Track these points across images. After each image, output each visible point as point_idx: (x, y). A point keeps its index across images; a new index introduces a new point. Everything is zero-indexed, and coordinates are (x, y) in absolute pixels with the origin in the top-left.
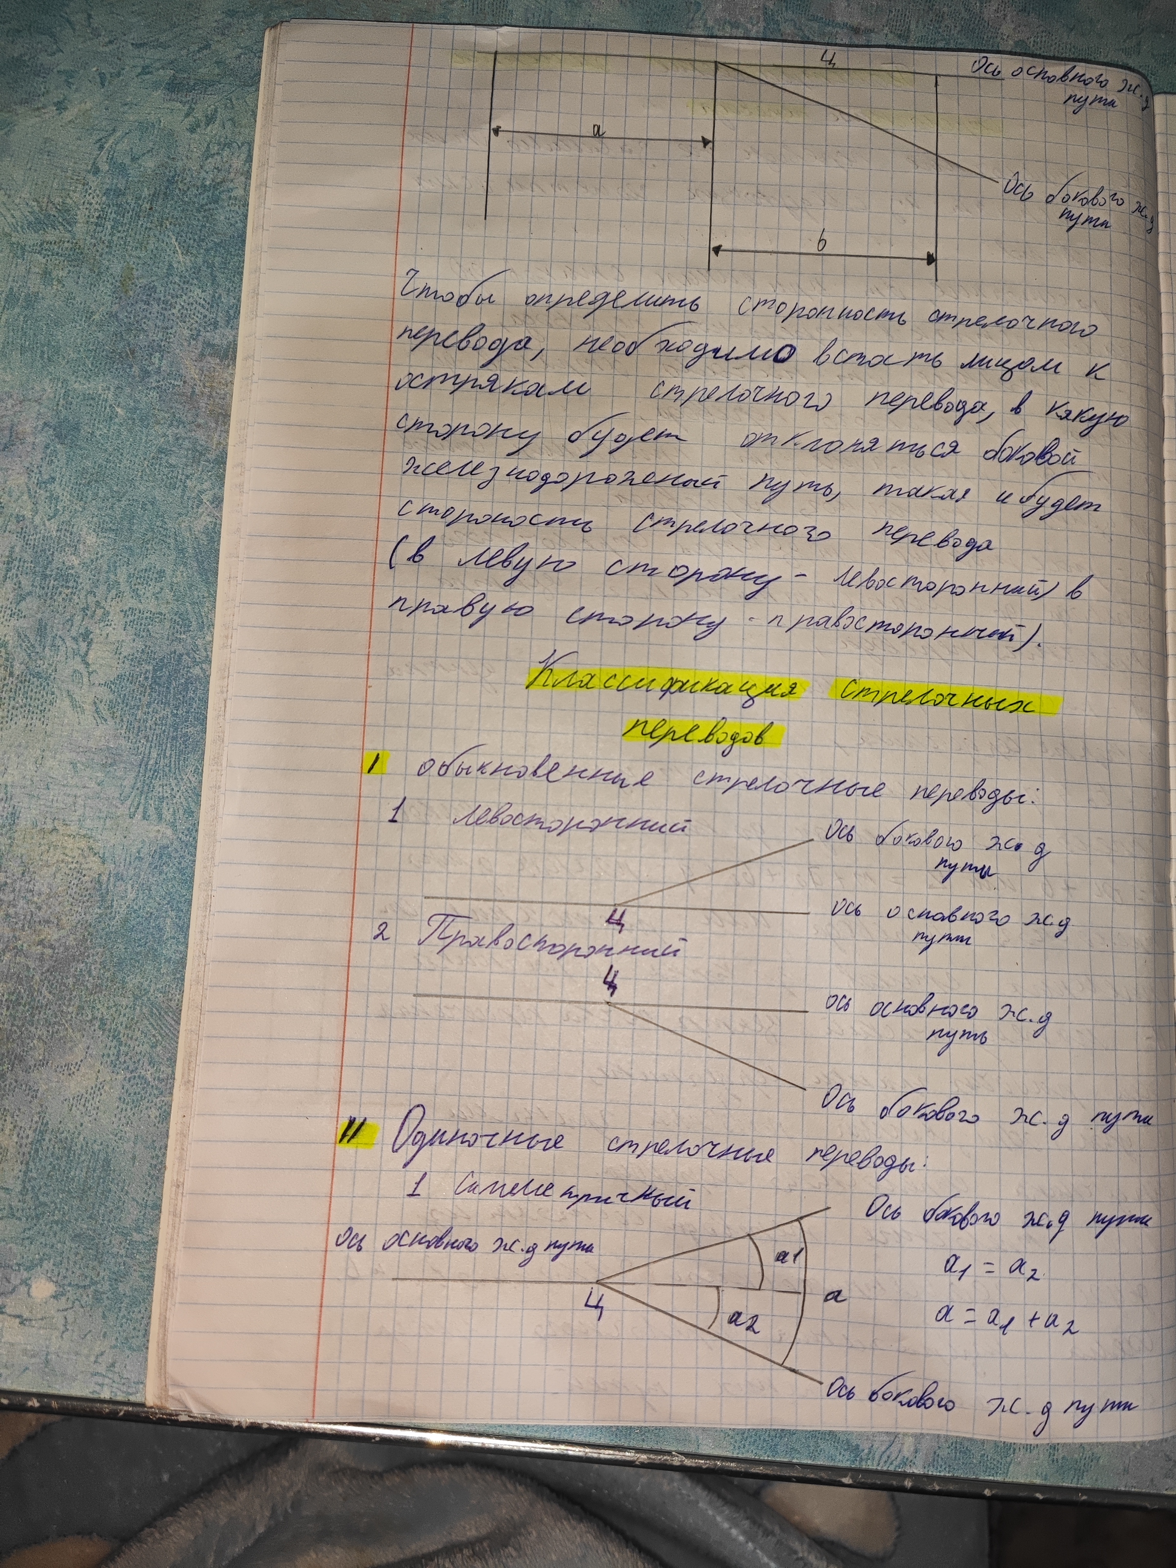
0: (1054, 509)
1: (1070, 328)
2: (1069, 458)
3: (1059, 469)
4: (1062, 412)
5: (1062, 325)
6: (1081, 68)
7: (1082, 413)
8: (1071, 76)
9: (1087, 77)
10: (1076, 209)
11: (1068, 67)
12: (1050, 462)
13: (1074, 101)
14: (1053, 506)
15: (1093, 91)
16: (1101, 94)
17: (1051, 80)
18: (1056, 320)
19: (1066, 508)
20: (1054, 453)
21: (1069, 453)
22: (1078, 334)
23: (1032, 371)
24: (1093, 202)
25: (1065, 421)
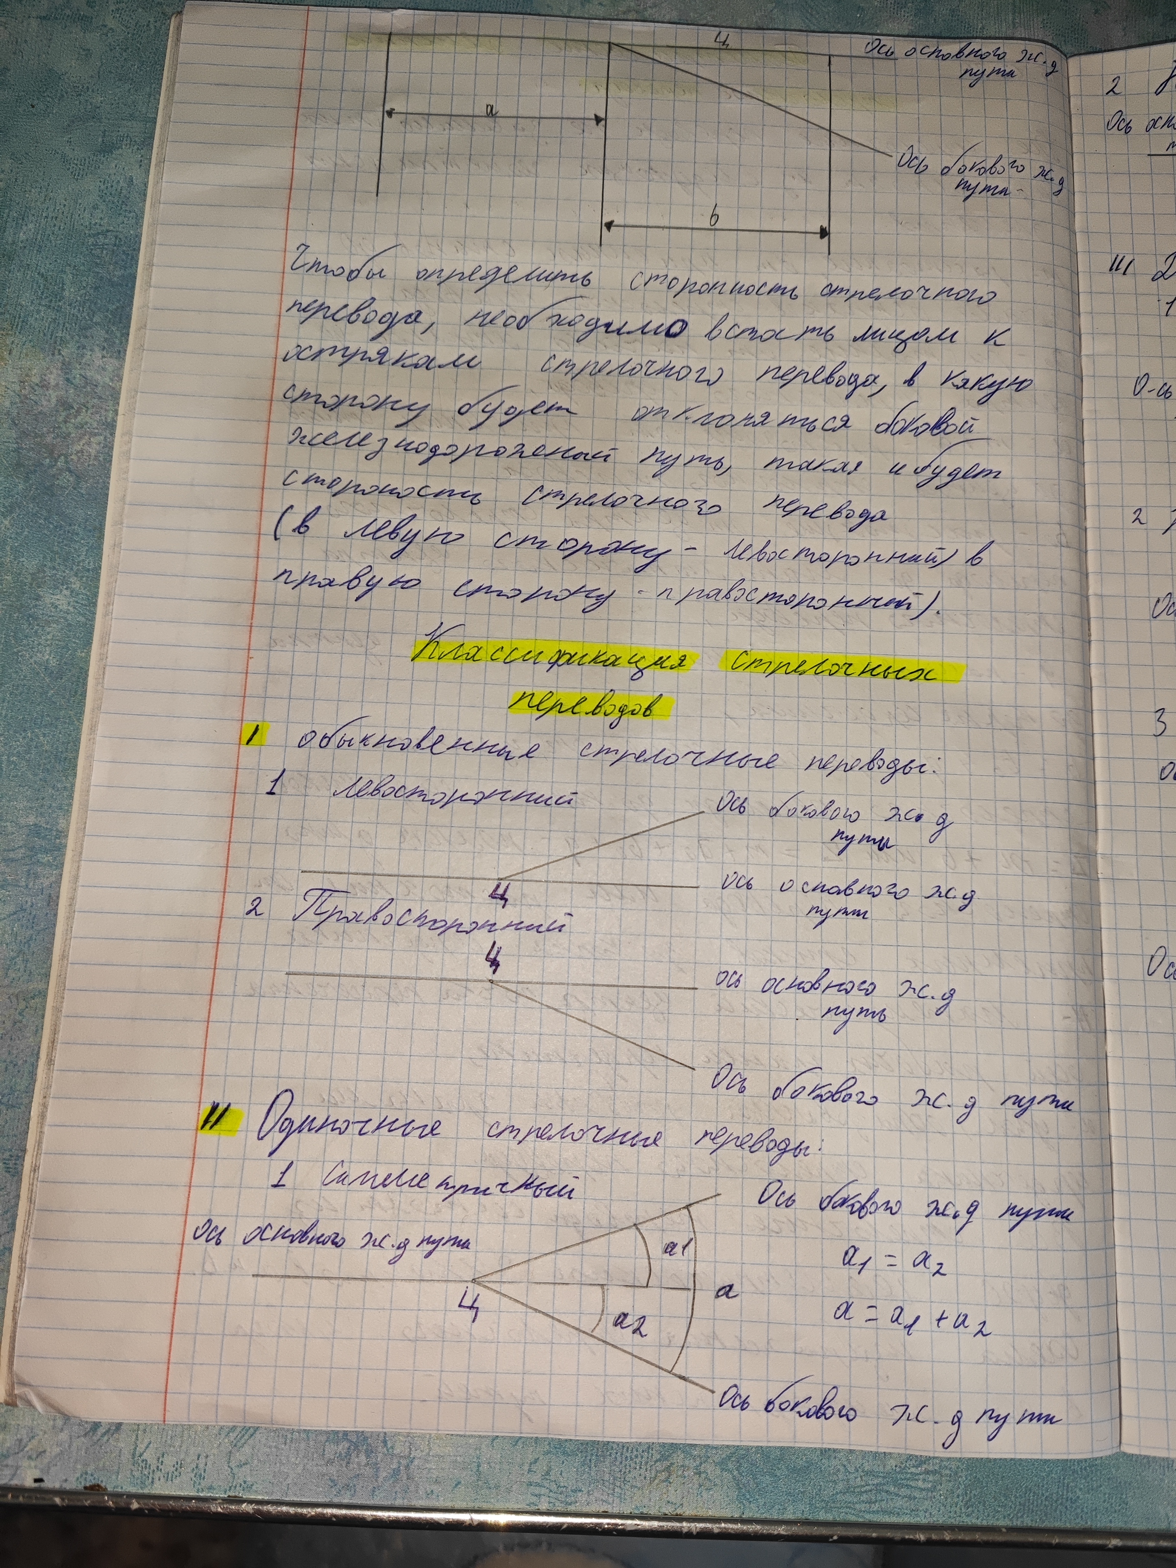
0: (951, 478)
1: (968, 296)
2: (967, 426)
3: (956, 437)
4: (958, 381)
5: (958, 293)
6: (976, 45)
7: (980, 380)
8: (966, 52)
9: (984, 51)
10: (972, 179)
11: (963, 45)
12: (947, 431)
13: (970, 75)
14: (950, 475)
15: (990, 65)
16: (999, 65)
17: (944, 58)
18: (952, 289)
19: (964, 477)
20: (950, 422)
21: (966, 422)
22: (975, 302)
23: (927, 341)
24: (991, 170)
25: (962, 389)
